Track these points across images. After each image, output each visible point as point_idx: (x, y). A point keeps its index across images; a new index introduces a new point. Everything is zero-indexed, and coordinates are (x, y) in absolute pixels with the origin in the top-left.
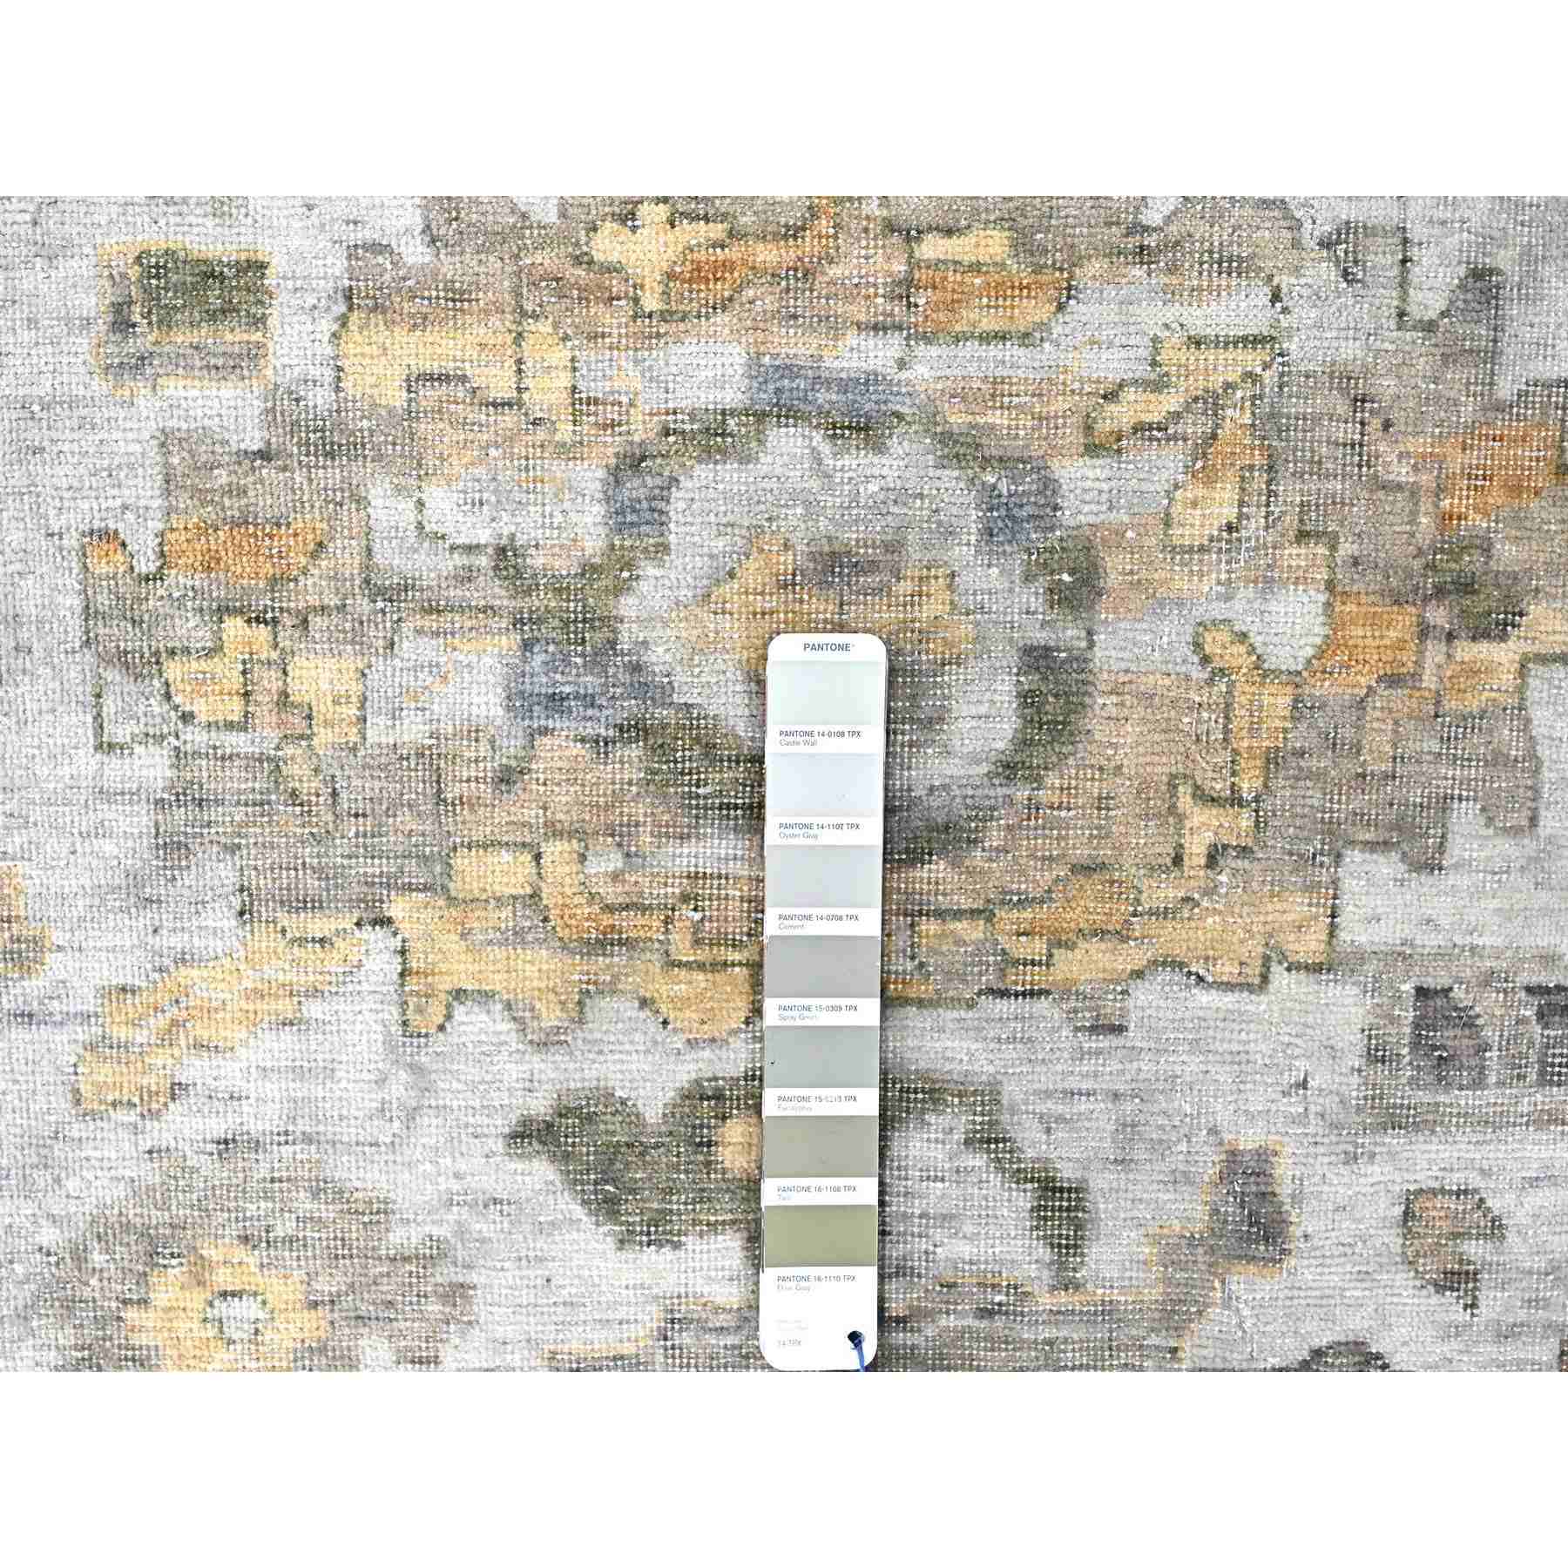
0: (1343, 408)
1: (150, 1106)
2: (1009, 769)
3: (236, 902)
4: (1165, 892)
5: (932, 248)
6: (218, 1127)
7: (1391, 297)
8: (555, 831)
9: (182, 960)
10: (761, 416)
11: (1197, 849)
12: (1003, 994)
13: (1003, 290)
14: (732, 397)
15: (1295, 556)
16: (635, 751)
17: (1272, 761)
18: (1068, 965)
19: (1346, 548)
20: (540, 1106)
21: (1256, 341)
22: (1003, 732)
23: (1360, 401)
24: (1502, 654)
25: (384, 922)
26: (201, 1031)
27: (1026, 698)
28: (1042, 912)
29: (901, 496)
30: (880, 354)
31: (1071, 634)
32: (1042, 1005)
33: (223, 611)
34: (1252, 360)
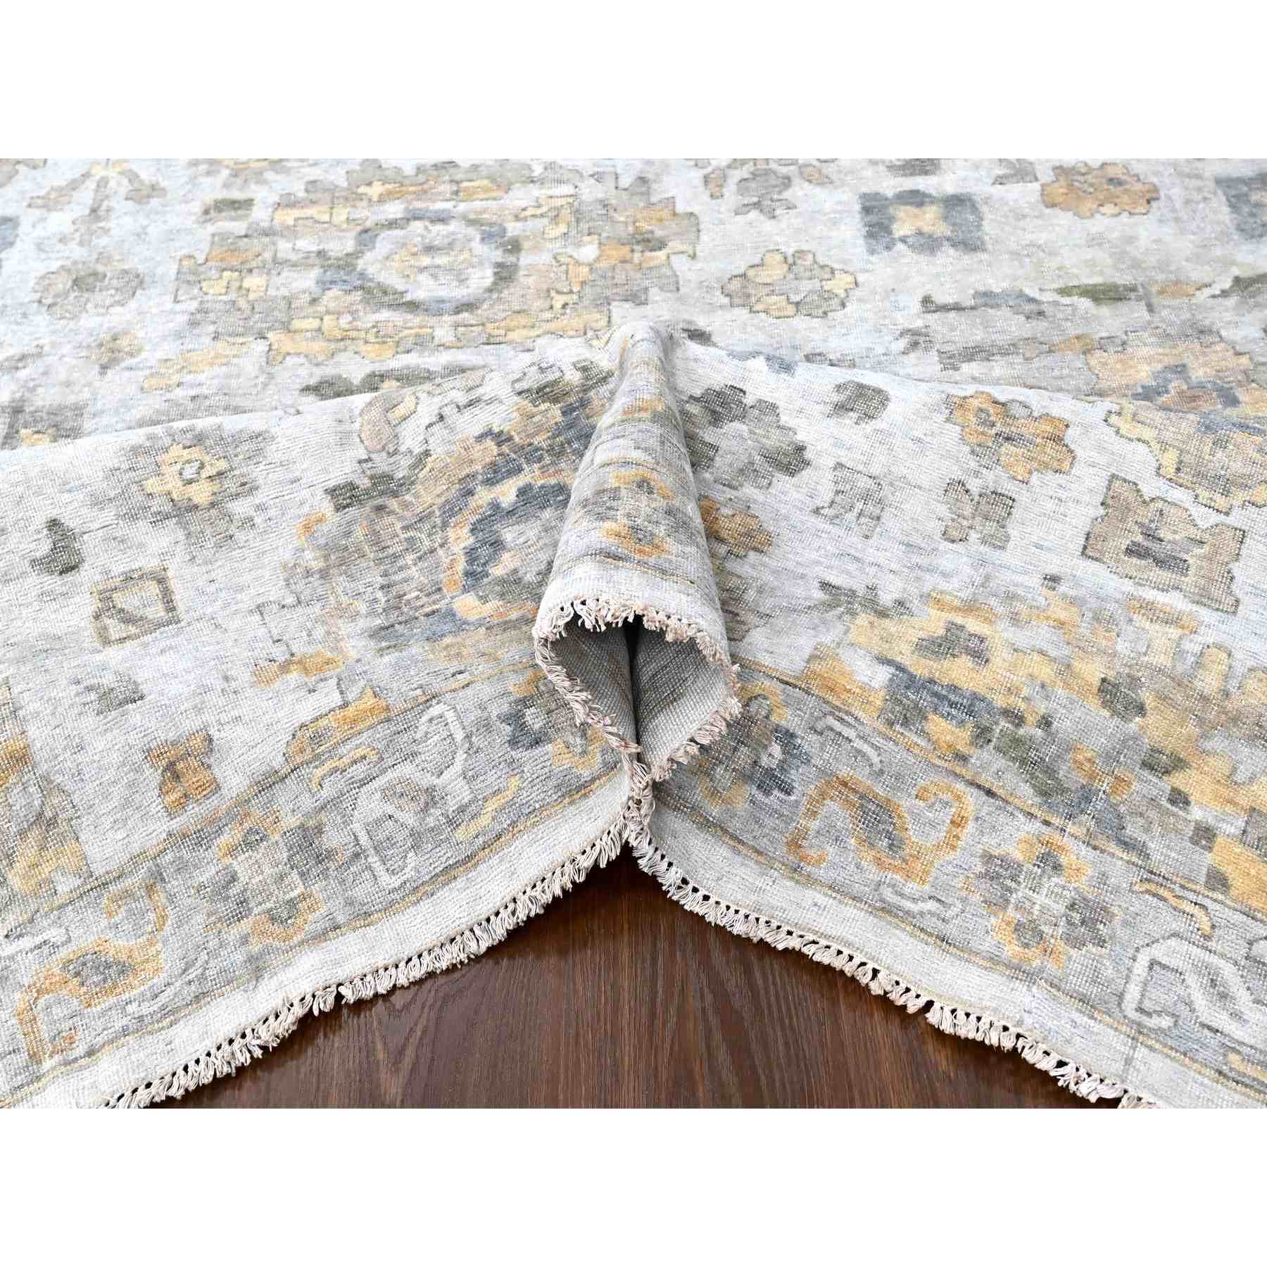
0: (600, 207)
1: (168, 389)
2: (490, 290)
3: (213, 335)
4: (548, 315)
5: (465, 184)
6: (193, 393)
7: (613, 185)
8: (328, 312)
9: (189, 351)
10: (408, 220)
11: (558, 306)
12: (488, 344)
13: (487, 190)
14: (399, 216)
15: (586, 239)
16: (360, 293)
17: (583, 283)
18: (511, 336)
19: (604, 235)
20: (312, 382)
21: (571, 196)
22: (489, 280)
23: (605, 206)
24: (661, 255)
25: (264, 338)
26: (193, 369)
27: (495, 274)
28: (503, 324)
29: (453, 233)
30: (449, 205)
31: (511, 259)
32: (502, 346)
33: (224, 270)
34: (571, 200)
